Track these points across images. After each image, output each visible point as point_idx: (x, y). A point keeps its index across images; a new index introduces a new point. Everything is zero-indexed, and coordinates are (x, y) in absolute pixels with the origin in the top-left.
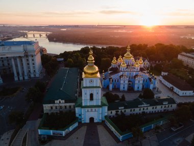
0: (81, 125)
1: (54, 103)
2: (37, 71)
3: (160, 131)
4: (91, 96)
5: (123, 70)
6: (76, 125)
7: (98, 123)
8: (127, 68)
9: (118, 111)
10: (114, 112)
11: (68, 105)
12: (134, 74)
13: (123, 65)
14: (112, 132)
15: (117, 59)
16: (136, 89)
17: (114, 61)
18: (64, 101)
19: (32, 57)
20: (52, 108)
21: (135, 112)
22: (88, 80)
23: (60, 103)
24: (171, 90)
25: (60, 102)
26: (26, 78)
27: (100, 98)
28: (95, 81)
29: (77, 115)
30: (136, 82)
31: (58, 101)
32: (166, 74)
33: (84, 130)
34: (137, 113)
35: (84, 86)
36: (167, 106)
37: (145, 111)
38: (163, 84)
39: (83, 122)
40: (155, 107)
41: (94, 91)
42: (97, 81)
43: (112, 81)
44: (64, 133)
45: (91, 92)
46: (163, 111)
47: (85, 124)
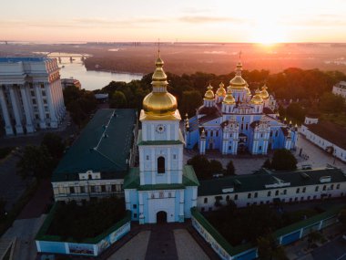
0: (137, 227)
1: (77, 178)
2: (52, 115)
3: (319, 245)
4: (161, 162)
5: (227, 112)
6: (126, 228)
7: (176, 225)
8: (237, 107)
9: (221, 198)
10: (211, 199)
11: (108, 182)
12: (252, 119)
13: (228, 102)
14: (209, 245)
15: (215, 90)
16: (255, 150)
17: (209, 94)
18: (99, 175)
19: (43, 86)
20: (72, 189)
21: (258, 200)
22: (153, 125)
23: (91, 180)
24: (329, 153)
25: (90, 176)
26: (30, 129)
27: (181, 168)
28: (169, 127)
29: (129, 207)
30: (257, 136)
31: (86, 175)
32: (315, 121)
33: (143, 239)
34: (262, 203)
35: (145, 139)
36: (328, 186)
37: (281, 197)
38: (308, 141)
39: (142, 222)
40: (301, 188)
41: (168, 152)
42: (173, 128)
43: (206, 133)
44: (96, 249)
45: (159, 155)
46: (318, 197)
47: (148, 226)
